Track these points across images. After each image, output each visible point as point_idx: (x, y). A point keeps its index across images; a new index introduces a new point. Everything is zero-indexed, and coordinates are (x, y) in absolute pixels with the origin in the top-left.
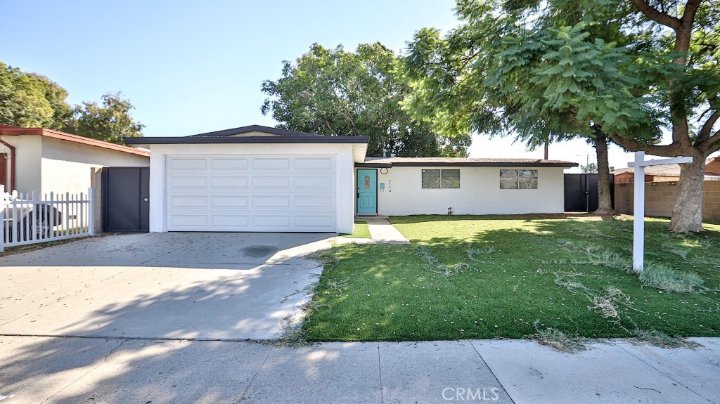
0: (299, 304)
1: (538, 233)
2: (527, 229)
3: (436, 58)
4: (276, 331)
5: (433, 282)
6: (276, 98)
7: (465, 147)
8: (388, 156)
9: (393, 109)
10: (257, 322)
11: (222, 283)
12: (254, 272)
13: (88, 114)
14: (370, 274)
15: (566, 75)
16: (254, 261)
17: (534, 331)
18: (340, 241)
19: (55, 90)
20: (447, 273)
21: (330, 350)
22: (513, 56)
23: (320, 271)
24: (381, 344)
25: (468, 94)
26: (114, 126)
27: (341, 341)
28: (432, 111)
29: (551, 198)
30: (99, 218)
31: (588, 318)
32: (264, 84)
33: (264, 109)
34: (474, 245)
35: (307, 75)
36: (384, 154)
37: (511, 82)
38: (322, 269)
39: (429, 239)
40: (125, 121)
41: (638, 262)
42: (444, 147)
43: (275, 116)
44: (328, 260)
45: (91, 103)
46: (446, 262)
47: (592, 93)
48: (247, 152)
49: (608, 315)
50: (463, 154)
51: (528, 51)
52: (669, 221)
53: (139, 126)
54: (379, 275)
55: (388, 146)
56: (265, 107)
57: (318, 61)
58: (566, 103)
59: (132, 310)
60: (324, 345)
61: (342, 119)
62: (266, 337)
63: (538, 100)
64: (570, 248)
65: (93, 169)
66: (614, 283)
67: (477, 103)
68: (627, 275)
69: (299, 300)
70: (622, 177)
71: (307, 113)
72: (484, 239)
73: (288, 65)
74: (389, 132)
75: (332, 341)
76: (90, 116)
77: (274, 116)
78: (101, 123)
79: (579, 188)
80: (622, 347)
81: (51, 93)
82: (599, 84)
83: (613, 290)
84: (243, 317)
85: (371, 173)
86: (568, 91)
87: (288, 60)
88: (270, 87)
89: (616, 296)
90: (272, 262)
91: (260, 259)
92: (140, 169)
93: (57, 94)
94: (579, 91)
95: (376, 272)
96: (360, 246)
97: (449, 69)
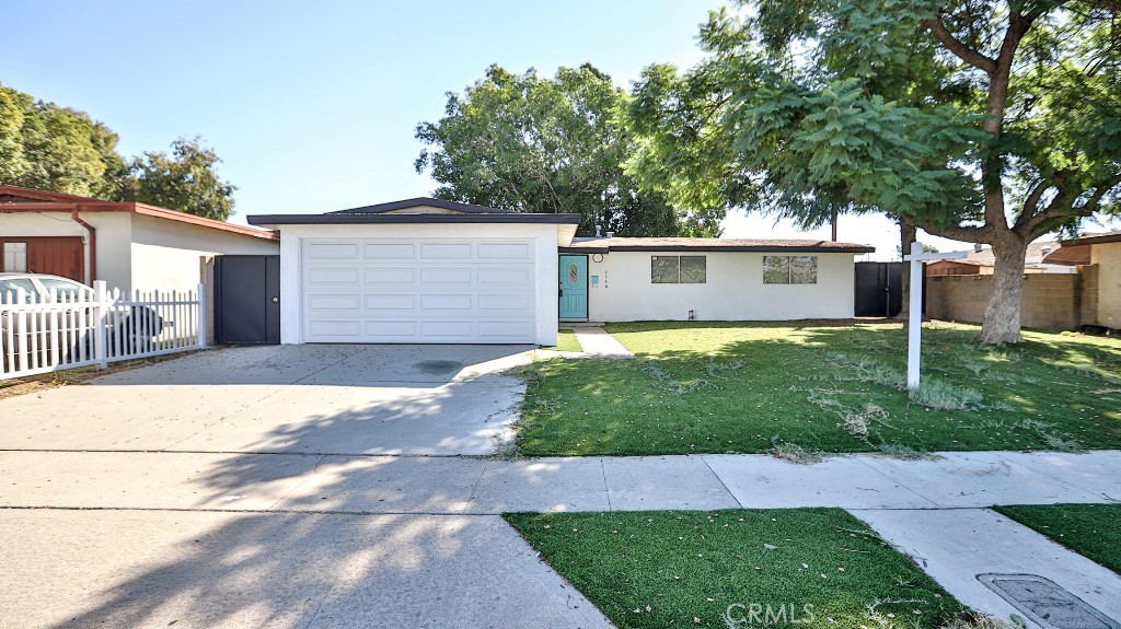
0: (506, 423)
1: (807, 344)
2: (792, 339)
3: (671, 102)
4: (488, 447)
5: (663, 399)
6: (436, 148)
7: (717, 221)
8: (604, 235)
9: (609, 164)
10: (464, 440)
11: (407, 403)
12: (441, 390)
13: (153, 170)
14: (586, 391)
15: (834, 143)
16: (437, 378)
17: (771, 445)
18: (543, 355)
19: (103, 134)
20: (680, 391)
21: (550, 463)
22: (768, 115)
23: (523, 389)
24: (605, 459)
25: (715, 153)
26: (193, 188)
27: (561, 456)
28: (665, 178)
29: (835, 297)
30: (212, 325)
31: (833, 434)
32: (419, 128)
33: (419, 165)
34: (718, 359)
35: (483, 114)
36: (598, 233)
37: (768, 147)
38: (525, 387)
39: (660, 352)
40: (207, 181)
41: (914, 377)
42: (685, 220)
43: (436, 174)
44: (531, 377)
45: (157, 154)
46: (679, 378)
47: (868, 164)
48: (415, 235)
49: (856, 431)
50: (715, 233)
51: (788, 108)
52: (979, 328)
53: (229, 188)
54: (597, 392)
55: (603, 218)
56: (420, 161)
57: (501, 93)
58: (836, 177)
59: (312, 429)
60: (542, 459)
61: (535, 179)
62: (478, 452)
63: (802, 171)
64: (840, 362)
65: (203, 258)
66: (877, 401)
67: (728, 165)
68: (897, 392)
69: (506, 419)
70: (939, 267)
71: (484, 171)
72: (733, 352)
73: (453, 99)
74: (603, 198)
75: (551, 456)
76: (156, 174)
77: (434, 175)
78: (173, 183)
79: (876, 284)
80: (862, 460)
81: (100, 139)
82: (877, 155)
83: (871, 408)
84: (446, 435)
85: (580, 260)
86: (837, 162)
87: (454, 91)
88: (427, 133)
89: (874, 414)
90: (461, 380)
91: (444, 376)
92: (266, 258)
93: (107, 140)
94: (849, 163)
95: (593, 389)
96: (570, 361)
97: (690, 118)
